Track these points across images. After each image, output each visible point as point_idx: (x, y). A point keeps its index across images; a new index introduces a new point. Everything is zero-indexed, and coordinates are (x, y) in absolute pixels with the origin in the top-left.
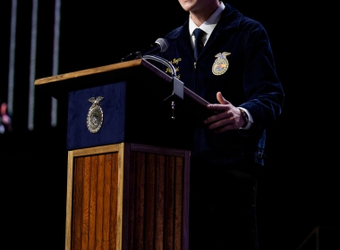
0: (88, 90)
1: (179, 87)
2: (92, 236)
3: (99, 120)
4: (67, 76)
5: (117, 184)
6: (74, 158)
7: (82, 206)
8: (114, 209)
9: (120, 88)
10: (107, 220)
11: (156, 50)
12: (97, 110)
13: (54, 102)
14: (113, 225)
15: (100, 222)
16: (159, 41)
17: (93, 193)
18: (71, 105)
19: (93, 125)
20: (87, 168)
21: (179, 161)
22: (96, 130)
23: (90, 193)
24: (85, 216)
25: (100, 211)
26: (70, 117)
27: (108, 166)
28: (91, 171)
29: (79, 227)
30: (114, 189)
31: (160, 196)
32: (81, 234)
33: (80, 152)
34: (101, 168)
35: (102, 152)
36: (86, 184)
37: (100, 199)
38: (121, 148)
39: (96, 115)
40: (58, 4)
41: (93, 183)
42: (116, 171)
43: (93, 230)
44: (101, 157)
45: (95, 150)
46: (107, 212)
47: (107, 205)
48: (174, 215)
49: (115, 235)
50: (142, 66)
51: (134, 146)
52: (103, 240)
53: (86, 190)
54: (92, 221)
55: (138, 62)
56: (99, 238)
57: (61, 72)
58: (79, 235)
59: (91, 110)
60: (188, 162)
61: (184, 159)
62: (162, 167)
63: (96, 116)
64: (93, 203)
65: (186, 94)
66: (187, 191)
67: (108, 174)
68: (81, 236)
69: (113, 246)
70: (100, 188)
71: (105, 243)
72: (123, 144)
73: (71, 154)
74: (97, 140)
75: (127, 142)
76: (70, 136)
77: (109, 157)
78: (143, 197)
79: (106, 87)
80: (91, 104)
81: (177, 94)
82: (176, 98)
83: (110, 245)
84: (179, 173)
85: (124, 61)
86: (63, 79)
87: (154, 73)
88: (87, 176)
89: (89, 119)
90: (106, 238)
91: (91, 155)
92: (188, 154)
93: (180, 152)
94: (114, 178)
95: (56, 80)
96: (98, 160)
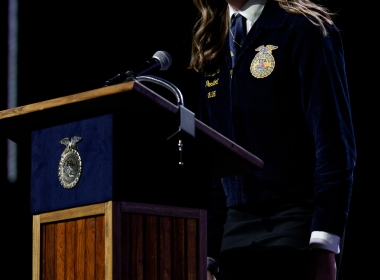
0: (59, 127)
1: (188, 120)
3: (76, 171)
4: (29, 108)
5: (103, 260)
6: (42, 225)
9: (104, 123)
11: (155, 69)
12: (73, 156)
13: (12, 147)
16: (158, 56)
17: (70, 274)
18: (35, 149)
19: (67, 178)
20: (60, 239)
21: (192, 224)
22: (72, 184)
23: (65, 275)
26: (34, 167)
27: (91, 235)
28: (66, 243)
30: (99, 269)
31: (166, 275)
33: (50, 217)
34: (80, 238)
35: (80, 215)
36: (60, 261)
38: (107, 208)
39: (71, 162)
40: (13, 7)
41: (69, 260)
42: (102, 241)
44: (80, 222)
45: (71, 213)
50: (135, 91)
51: (126, 206)
53: (60, 271)
55: (128, 86)
57: (21, 102)
59: (64, 156)
60: (204, 226)
61: (198, 221)
62: (167, 235)
63: (72, 165)
65: (198, 129)
67: (91, 246)
70: (80, 267)
72: (110, 203)
73: (37, 220)
74: (74, 198)
75: (116, 200)
77: (91, 222)
79: (84, 123)
80: (64, 147)
81: (186, 129)
82: (184, 135)
84: (191, 242)
85: (109, 85)
86: (22, 113)
87: (152, 101)
88: (60, 250)
89: (61, 169)
91: (66, 221)
92: (203, 214)
93: (192, 211)
94: (99, 253)
95: (13, 115)
96: (76, 226)
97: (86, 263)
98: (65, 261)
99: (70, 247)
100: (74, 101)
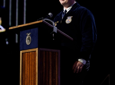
0: (26, 31)
1: (55, 29)
2: (28, 79)
3: (30, 41)
7: (25, 69)
8: (35, 70)
9: (36, 30)
10: (33, 74)
11: (48, 17)
12: (29, 37)
14: (35, 75)
15: (31, 74)
16: (50, 14)
17: (28, 65)
18: (21, 36)
19: (28, 42)
20: (26, 56)
23: (27, 65)
24: (26, 72)
25: (31, 71)
26: (21, 40)
27: (33, 56)
29: (24, 76)
30: (35, 63)
31: (51, 66)
32: (25, 78)
33: (24, 51)
34: (31, 56)
35: (31, 51)
36: (26, 62)
37: (31, 67)
38: (37, 50)
39: (29, 39)
42: (35, 57)
43: (28, 77)
44: (31, 53)
46: (33, 71)
47: (33, 69)
48: (55, 72)
49: (36, 79)
50: (43, 22)
51: (41, 49)
52: (32, 80)
53: (26, 64)
54: (28, 74)
55: (41, 21)
56: (31, 80)
57: (18, 25)
58: (24, 79)
59: (27, 37)
60: (59, 54)
61: (58, 53)
62: (51, 56)
64: (28, 68)
65: (58, 31)
66: (59, 63)
67: (33, 58)
68: (25, 79)
69: (35, 82)
70: (31, 63)
71: (32, 81)
72: (37, 48)
73: (21, 52)
74: (30, 47)
75: (39, 48)
76: (21, 46)
77: (33, 53)
78: (44, 66)
79: (32, 30)
80: (27, 35)
81: (55, 31)
82: (54, 33)
83: (34, 82)
85: (38, 21)
87: (47, 25)
88: (26, 59)
90: (33, 80)
91: (28, 52)
92: (59, 51)
93: (57, 50)
94: (35, 60)
95: (16, 28)
96: (30, 54)
97: (32, 62)
98: (27, 62)
99: (28, 58)
100: (29, 24)
